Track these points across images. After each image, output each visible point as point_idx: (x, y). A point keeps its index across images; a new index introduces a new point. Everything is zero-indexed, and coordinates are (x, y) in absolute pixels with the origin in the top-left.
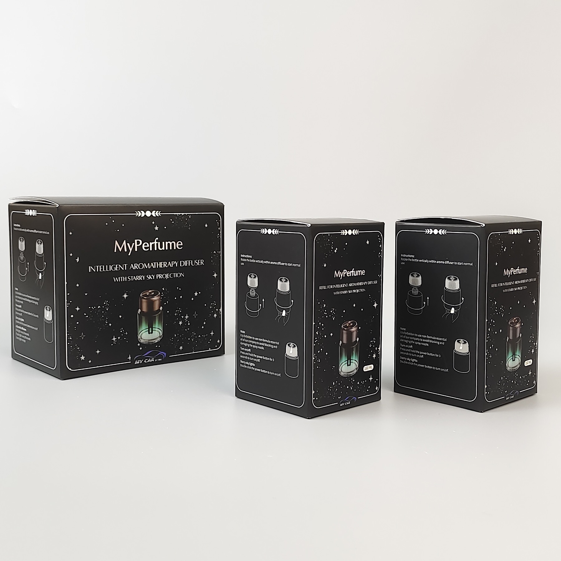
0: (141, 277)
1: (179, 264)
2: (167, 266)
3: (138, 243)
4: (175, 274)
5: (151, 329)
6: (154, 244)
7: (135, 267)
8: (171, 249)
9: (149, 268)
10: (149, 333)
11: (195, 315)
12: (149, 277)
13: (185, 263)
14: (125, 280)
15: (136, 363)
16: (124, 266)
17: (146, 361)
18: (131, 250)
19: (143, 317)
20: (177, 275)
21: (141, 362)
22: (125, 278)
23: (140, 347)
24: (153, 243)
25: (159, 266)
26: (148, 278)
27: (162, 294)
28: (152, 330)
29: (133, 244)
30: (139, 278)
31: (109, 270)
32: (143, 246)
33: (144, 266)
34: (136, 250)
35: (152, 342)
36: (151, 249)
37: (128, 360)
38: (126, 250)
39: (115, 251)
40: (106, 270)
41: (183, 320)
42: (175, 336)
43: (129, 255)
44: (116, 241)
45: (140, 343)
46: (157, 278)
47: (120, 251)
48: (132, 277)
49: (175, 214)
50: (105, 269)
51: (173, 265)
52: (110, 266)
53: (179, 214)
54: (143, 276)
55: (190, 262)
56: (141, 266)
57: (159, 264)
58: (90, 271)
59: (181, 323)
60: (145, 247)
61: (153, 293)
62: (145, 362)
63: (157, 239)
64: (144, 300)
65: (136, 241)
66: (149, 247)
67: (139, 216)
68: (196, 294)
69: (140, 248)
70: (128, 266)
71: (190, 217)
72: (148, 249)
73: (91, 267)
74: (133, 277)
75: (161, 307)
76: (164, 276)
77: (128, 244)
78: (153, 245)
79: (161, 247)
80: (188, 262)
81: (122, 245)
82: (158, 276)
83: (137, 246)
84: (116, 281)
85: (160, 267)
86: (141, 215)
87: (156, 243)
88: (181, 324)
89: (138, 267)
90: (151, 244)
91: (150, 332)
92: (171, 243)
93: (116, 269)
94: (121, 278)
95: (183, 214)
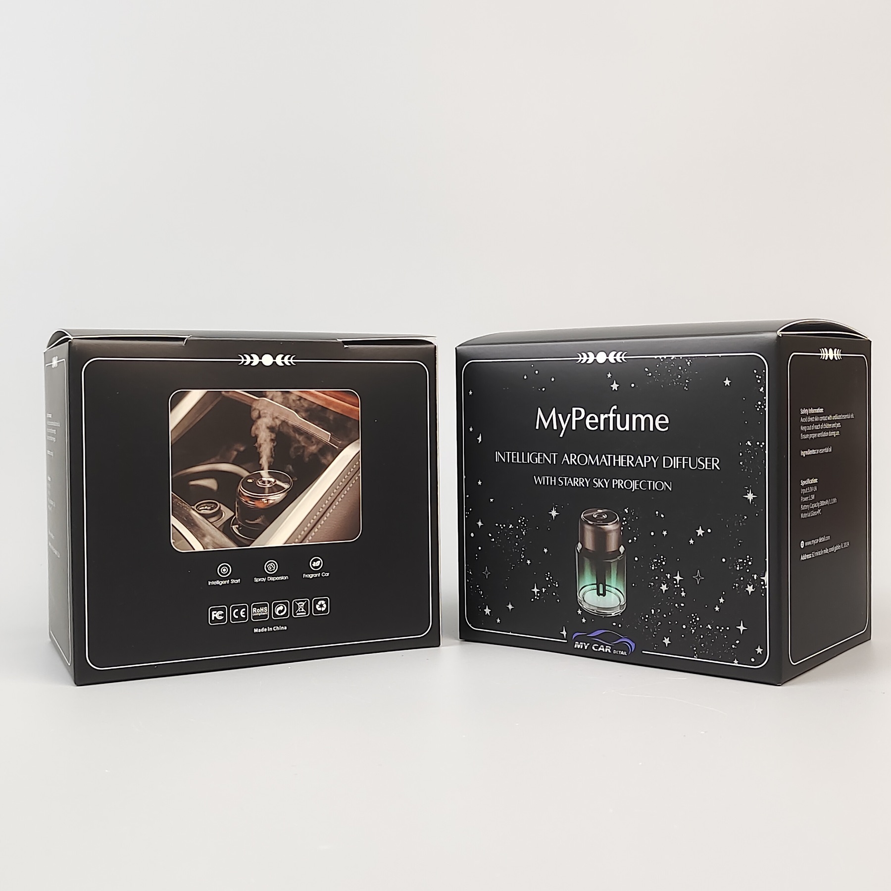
0: (582, 480)
1: (660, 462)
2: (634, 465)
3: (578, 414)
4: (652, 483)
5: (601, 586)
6: (609, 417)
7: (572, 459)
8: (643, 429)
9: (598, 464)
10: (599, 594)
11: (698, 577)
12: (598, 482)
13: (675, 462)
14: (553, 482)
15: (578, 645)
16: (553, 456)
17: (595, 647)
18: (564, 426)
19: (586, 559)
20: (655, 486)
21: (586, 647)
22: (553, 479)
23: (581, 616)
24: (606, 416)
25: (617, 463)
26: (596, 485)
27: (624, 521)
28: (604, 590)
29: (569, 415)
30: (578, 483)
31: (527, 461)
32: (588, 421)
33: (589, 459)
34: (574, 428)
35: (605, 614)
36: (602, 428)
37: (562, 638)
38: (555, 427)
39: (537, 427)
40: (522, 461)
41: (670, 582)
42: (653, 613)
43: (561, 436)
44: (539, 409)
45: (582, 609)
46: (613, 487)
47: (546, 428)
48: (566, 478)
49: (656, 357)
50: (520, 460)
51: (647, 463)
52: (528, 453)
53: (665, 357)
54: (586, 479)
55: (687, 460)
56: (582, 459)
57: (617, 458)
58: (497, 461)
59: (664, 588)
60: (590, 424)
61: (605, 517)
62: (593, 648)
63: (615, 407)
64: (587, 527)
65: (574, 410)
66: (599, 424)
67: (582, 362)
68: (700, 532)
69: (581, 423)
70: (560, 458)
71: (689, 363)
72: (597, 428)
73: (499, 453)
74: (568, 480)
75: (622, 546)
76: (628, 484)
77: (560, 416)
78: (607, 420)
79: (623, 425)
80: (680, 460)
81: (549, 417)
82: (615, 482)
83: (576, 421)
84: (538, 482)
85: (620, 465)
86: (587, 360)
87: (612, 415)
88: (666, 591)
89: (576, 460)
90: (603, 417)
91: (601, 592)
92: (643, 418)
93: (538, 460)
94: (546, 479)
95: (673, 357)
